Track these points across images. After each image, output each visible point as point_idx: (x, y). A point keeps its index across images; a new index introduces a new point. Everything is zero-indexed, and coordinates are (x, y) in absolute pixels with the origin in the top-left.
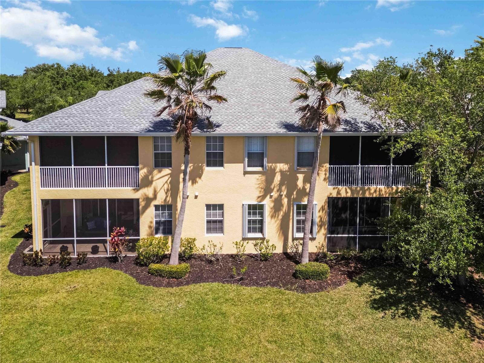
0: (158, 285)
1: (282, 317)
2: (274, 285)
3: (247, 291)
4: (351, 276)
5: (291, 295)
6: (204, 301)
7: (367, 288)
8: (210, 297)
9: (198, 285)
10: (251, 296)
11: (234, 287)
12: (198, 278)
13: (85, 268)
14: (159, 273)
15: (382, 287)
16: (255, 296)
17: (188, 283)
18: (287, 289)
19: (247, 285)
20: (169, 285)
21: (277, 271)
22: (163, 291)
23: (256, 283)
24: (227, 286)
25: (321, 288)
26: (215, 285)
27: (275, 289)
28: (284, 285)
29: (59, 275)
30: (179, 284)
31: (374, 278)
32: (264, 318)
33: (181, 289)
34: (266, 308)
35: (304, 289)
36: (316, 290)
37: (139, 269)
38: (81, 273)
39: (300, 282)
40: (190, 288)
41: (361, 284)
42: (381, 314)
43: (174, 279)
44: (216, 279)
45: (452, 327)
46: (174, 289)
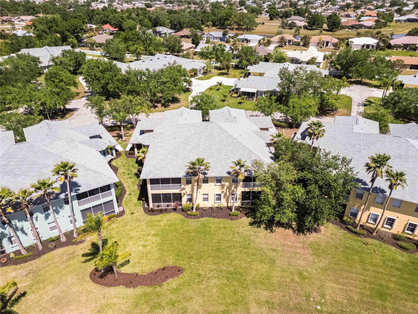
0: (191, 218)
1: (225, 228)
2: (224, 218)
3: (216, 220)
4: (246, 215)
5: (228, 221)
6: (205, 223)
7: (250, 219)
9: (202, 218)
10: (217, 222)
11: (212, 219)
12: (202, 216)
13: (168, 212)
14: (191, 215)
15: (254, 218)
16: (218, 222)
19: (216, 218)
20: (194, 218)
21: (225, 213)
22: (193, 220)
23: (218, 218)
24: (210, 218)
25: (237, 219)
26: (207, 218)
27: (224, 219)
28: (227, 218)
29: (161, 215)
30: (197, 218)
31: (252, 215)
32: (221, 228)
33: (198, 220)
34: (221, 225)
35: (232, 219)
36: (235, 220)
37: (184, 213)
38: (167, 214)
39: (231, 217)
40: (200, 219)
41: (248, 217)
42: (251, 227)
43: (195, 216)
44: (207, 216)
45: (267, 230)
46: (196, 220)
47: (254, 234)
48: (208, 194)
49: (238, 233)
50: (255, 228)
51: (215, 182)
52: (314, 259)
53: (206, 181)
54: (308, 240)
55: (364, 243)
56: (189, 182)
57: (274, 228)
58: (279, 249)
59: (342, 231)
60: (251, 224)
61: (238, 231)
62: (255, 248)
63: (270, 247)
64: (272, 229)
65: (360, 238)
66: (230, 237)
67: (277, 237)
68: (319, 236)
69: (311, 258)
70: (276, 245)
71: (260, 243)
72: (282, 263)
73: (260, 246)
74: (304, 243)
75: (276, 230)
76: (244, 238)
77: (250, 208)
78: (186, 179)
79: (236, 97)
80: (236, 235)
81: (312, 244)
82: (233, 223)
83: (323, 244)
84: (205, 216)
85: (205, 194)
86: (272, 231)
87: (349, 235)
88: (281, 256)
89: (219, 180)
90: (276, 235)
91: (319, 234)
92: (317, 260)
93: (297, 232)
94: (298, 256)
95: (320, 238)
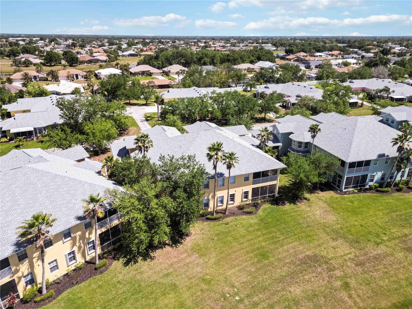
0: (46, 304)
1: (100, 287)
2: (90, 277)
3: (82, 285)
4: (114, 258)
5: (98, 277)
6: (70, 298)
7: (121, 260)
8: (71, 296)
9: (62, 294)
10: (85, 286)
11: (76, 287)
12: (59, 292)
14: (43, 300)
15: (125, 257)
16: (87, 285)
17: (57, 296)
18: (96, 276)
19: (80, 283)
20: (50, 302)
21: (88, 271)
22: (50, 305)
23: (84, 280)
25: (107, 269)
26: (69, 290)
28: (94, 275)
30: (54, 299)
31: (121, 255)
32: (94, 290)
33: (57, 300)
34: (93, 287)
35: (101, 273)
36: (106, 270)
37: (29, 304)
39: (99, 271)
40: (60, 297)
41: (118, 260)
42: (128, 267)
43: (50, 298)
44: (67, 288)
45: (146, 260)
46: (54, 301)
47: (136, 272)
48: (56, 260)
49: (119, 282)
50: (134, 266)
51: (62, 239)
52: (204, 260)
53: (49, 243)
54: (188, 246)
55: (226, 224)
56: (22, 257)
57: (152, 254)
58: (170, 270)
59: (206, 223)
60: (126, 264)
61: (117, 280)
62: (149, 286)
63: (161, 275)
64: (151, 256)
65: (221, 222)
66: (114, 292)
67: (161, 260)
68: (193, 238)
69: (201, 261)
70: (166, 269)
71: (149, 277)
72: (182, 282)
73: (152, 279)
74: (186, 251)
75: (155, 255)
76: (131, 283)
77: (114, 250)
78: (18, 254)
79: (7, 141)
80: (119, 286)
81: (193, 248)
82: (106, 276)
83: (201, 242)
84: (64, 289)
85: (52, 262)
86: (152, 258)
87: (212, 223)
88: (177, 276)
89: (67, 234)
90: (158, 260)
91: (192, 236)
92: (207, 258)
93: (174, 245)
94: (190, 265)
95: (195, 239)
